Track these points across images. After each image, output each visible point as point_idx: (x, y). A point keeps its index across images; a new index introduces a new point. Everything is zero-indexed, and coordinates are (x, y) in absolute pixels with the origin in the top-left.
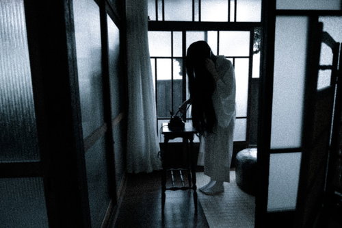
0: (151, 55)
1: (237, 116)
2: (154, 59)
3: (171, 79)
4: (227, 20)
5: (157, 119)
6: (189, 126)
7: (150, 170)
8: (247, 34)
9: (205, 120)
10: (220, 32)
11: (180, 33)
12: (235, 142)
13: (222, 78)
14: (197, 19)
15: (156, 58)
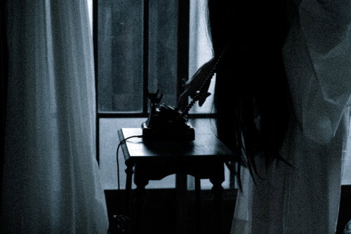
6: (205, 138)
9: (257, 120)
12: (344, 187)
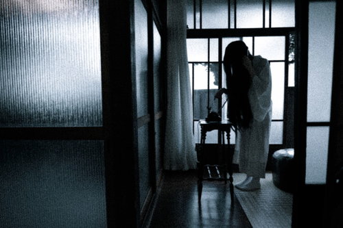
0: (189, 60)
1: (273, 119)
2: (191, 64)
3: (207, 88)
4: (262, 27)
5: (194, 121)
7: (186, 168)
8: (282, 39)
9: (242, 117)
10: (256, 38)
11: (216, 40)
12: (271, 146)
13: (258, 75)
14: (232, 27)
15: (193, 63)
